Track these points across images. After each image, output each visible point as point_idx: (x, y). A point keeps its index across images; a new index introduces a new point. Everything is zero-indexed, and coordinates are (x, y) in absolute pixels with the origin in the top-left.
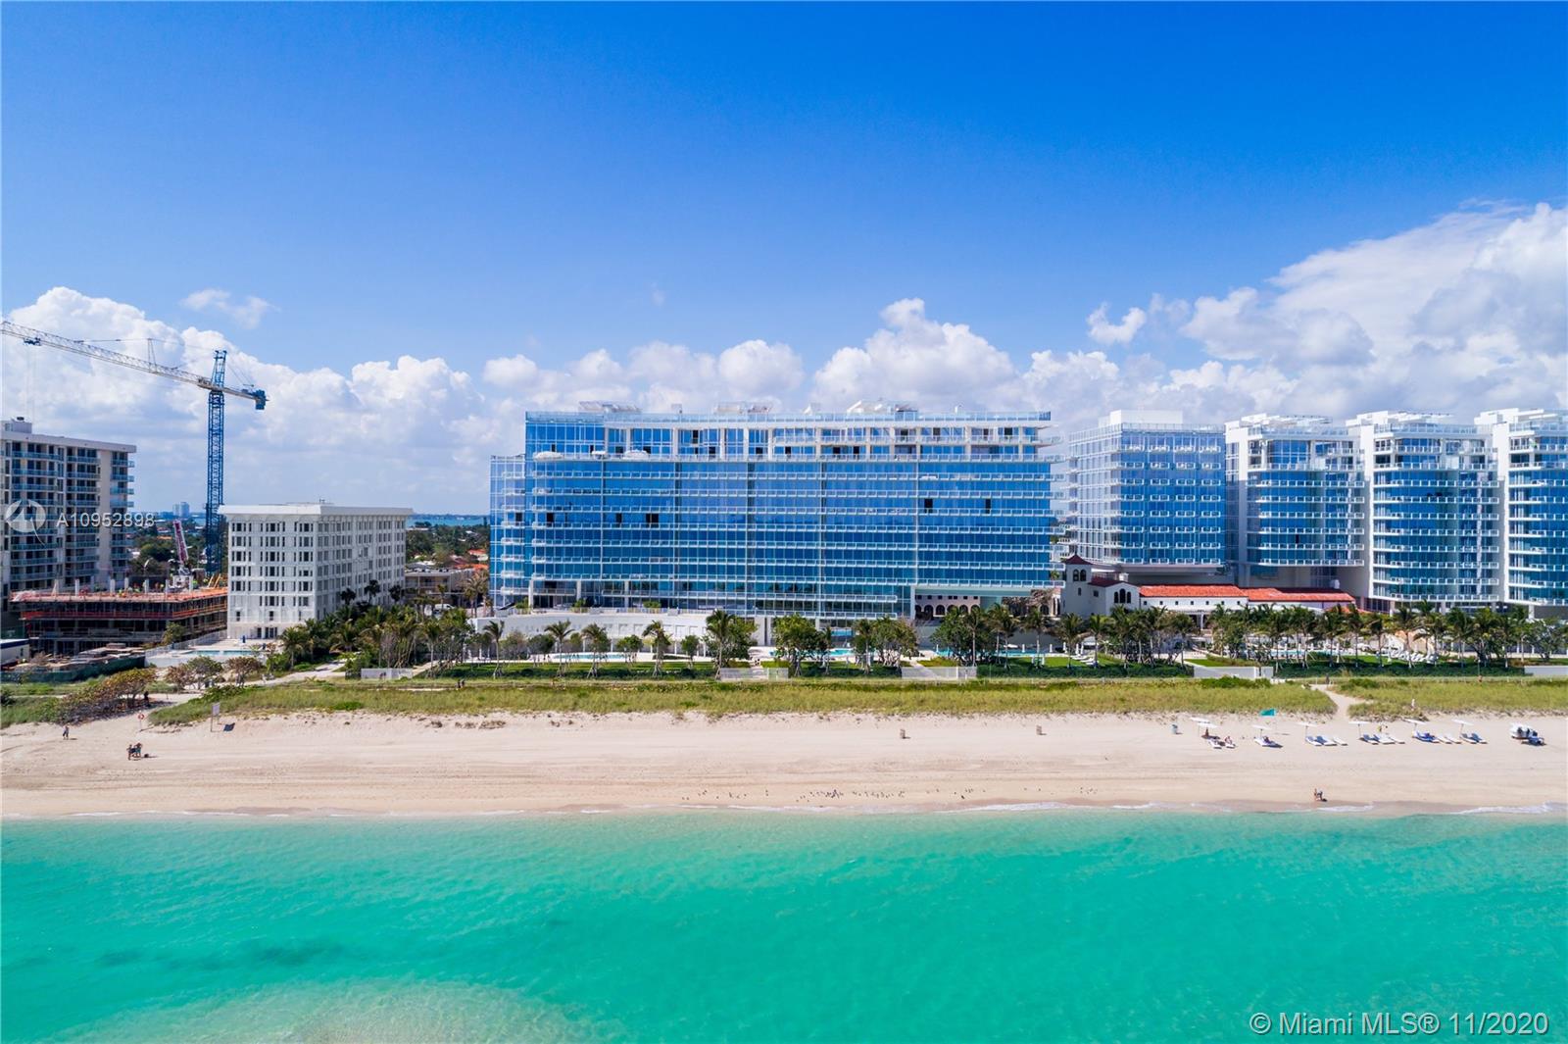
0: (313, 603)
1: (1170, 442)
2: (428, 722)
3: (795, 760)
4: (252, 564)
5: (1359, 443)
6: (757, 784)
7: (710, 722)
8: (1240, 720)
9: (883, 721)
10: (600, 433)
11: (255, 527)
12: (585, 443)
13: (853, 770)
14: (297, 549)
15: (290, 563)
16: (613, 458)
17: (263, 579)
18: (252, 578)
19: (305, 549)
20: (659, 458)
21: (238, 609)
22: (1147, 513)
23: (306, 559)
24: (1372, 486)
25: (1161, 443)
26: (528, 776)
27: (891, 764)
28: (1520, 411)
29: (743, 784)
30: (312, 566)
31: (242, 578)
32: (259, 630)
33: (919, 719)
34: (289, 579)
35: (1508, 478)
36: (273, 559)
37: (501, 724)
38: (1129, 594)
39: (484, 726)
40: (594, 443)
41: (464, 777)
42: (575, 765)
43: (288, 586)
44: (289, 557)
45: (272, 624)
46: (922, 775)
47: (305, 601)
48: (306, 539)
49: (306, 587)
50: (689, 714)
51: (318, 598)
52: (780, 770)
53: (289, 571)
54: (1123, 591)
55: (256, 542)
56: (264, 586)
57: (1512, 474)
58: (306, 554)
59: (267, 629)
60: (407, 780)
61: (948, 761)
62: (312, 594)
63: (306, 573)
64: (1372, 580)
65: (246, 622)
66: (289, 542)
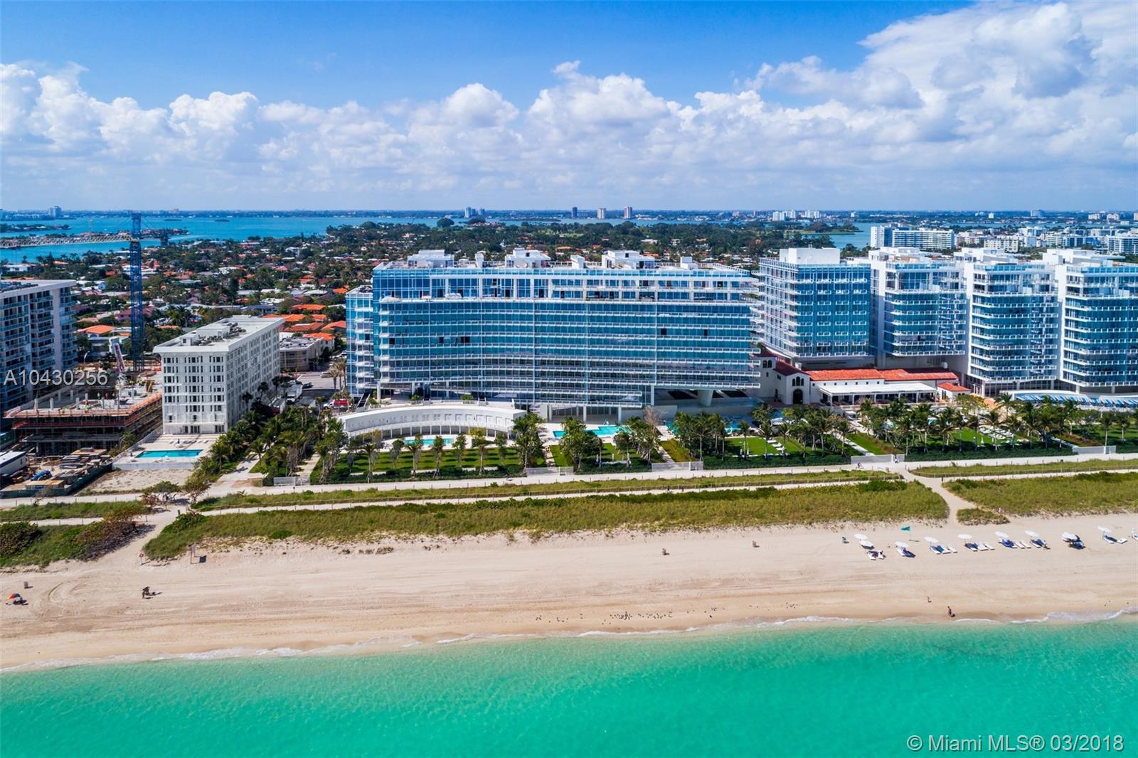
0: (225, 410)
1: (831, 277)
2: (340, 550)
3: (596, 584)
4: (180, 384)
5: (963, 274)
6: (574, 607)
7: (533, 543)
8: (886, 526)
9: (649, 536)
10: (426, 282)
11: (181, 360)
12: (416, 289)
13: (636, 591)
14: (212, 374)
15: (207, 382)
16: (436, 300)
17: (187, 394)
18: (179, 394)
19: (217, 374)
20: (470, 299)
21: (171, 414)
22: (815, 323)
23: (219, 380)
24: (972, 303)
25: (825, 277)
26: (418, 607)
27: (660, 584)
29: (565, 608)
30: (223, 385)
31: (172, 394)
32: (186, 428)
33: (673, 534)
34: (207, 394)
35: (1064, 301)
36: (194, 381)
37: (390, 550)
38: (803, 380)
39: (379, 552)
40: (423, 289)
41: (377, 608)
42: (449, 594)
43: (207, 398)
44: (206, 379)
45: (196, 424)
46: (682, 593)
47: (220, 408)
48: (218, 367)
49: (219, 398)
50: (518, 534)
51: (228, 405)
52: (588, 593)
53: (207, 388)
54: (798, 378)
55: (181, 369)
56: (188, 399)
57: (1068, 299)
58: (219, 377)
59: (192, 427)
60: (339, 613)
61: (697, 580)
62: (224, 403)
63: (219, 390)
64: (970, 364)
65: (176, 423)
66: (206, 369)
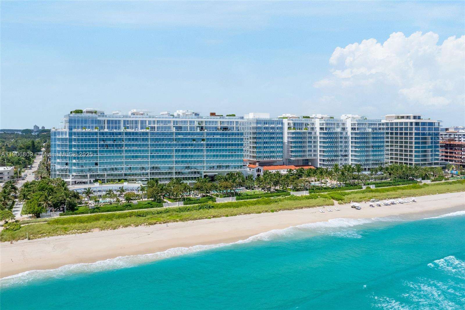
5: (315, 124)
10: (96, 121)
24: (319, 136)
25: (267, 124)
28: (352, 115)
54: (259, 169)
64: (319, 162)
